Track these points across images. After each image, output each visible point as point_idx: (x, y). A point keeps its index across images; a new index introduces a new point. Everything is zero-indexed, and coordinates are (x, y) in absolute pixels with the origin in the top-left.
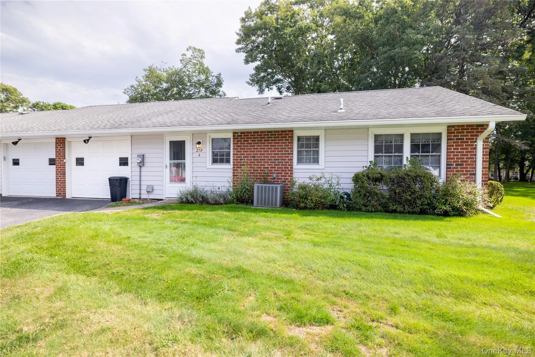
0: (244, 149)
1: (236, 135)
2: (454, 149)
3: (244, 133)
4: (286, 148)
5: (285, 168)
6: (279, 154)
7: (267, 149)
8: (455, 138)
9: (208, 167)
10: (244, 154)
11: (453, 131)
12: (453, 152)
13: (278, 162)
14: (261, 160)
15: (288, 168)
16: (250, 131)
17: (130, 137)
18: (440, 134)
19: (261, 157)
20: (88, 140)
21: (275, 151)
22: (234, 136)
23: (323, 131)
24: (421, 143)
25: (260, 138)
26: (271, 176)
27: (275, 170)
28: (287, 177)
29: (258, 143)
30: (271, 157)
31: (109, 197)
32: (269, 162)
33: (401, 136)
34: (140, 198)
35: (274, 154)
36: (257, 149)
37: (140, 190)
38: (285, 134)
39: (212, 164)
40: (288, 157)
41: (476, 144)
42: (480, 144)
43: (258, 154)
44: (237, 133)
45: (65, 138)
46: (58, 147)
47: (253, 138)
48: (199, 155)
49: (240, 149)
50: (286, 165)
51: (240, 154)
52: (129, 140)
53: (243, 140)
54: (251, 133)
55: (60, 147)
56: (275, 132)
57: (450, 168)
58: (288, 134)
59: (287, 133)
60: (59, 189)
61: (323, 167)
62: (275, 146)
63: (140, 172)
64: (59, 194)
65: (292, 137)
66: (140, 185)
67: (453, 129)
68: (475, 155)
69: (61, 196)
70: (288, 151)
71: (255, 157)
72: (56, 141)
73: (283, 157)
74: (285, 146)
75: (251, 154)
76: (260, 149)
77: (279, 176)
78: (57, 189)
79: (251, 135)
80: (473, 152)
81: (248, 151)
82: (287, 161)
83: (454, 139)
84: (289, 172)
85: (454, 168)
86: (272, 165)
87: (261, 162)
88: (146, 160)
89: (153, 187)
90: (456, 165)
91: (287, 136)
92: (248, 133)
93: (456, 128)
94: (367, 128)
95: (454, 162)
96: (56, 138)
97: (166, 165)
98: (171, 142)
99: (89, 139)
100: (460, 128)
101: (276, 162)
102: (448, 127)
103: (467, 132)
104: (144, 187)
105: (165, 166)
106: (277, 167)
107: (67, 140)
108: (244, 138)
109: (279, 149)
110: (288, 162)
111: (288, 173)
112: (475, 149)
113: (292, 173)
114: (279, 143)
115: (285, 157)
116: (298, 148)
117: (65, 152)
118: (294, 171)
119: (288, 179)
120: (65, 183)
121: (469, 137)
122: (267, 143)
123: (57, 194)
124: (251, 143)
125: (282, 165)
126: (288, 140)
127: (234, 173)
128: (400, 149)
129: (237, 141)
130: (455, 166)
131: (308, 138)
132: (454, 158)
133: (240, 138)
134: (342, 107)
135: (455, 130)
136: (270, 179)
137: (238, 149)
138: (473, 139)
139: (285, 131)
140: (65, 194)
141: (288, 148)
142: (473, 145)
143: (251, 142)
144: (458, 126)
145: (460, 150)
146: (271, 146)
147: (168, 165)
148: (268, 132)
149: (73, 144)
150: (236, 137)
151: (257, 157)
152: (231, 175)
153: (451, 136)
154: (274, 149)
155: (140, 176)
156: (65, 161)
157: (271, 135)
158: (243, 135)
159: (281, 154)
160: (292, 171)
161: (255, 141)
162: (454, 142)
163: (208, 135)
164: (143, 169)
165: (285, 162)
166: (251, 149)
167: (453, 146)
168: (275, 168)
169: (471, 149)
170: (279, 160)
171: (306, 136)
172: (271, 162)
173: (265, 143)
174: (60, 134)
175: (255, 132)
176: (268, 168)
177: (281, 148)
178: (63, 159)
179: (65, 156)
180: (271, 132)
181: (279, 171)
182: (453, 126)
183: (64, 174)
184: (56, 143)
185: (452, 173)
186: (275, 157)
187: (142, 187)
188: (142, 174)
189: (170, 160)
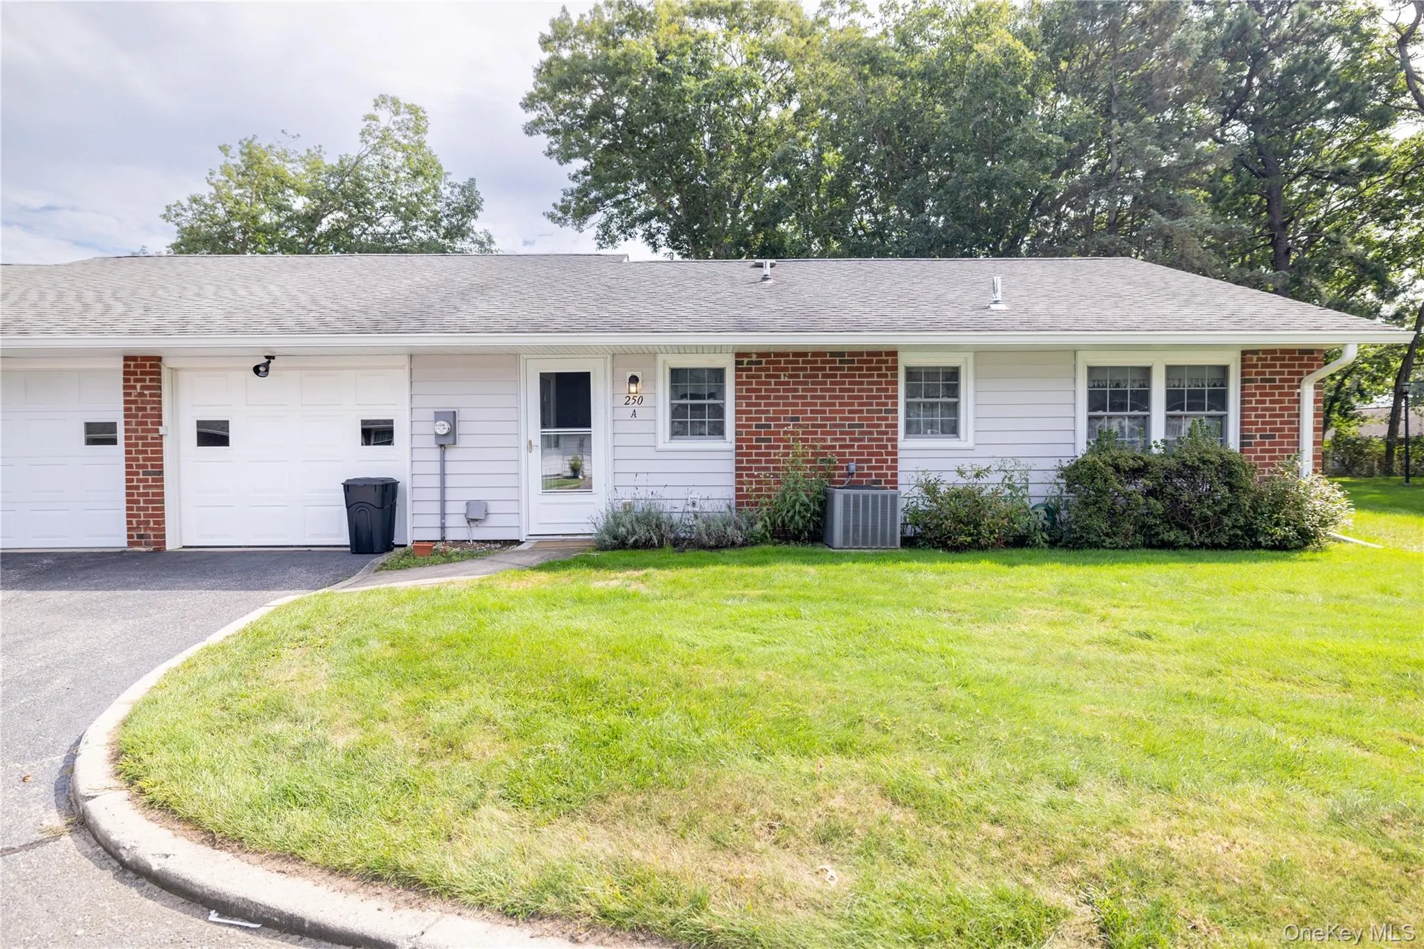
0: (768, 397)
1: (746, 360)
2: (1258, 402)
3: (767, 355)
4: (880, 397)
5: (877, 447)
6: (861, 412)
7: (831, 397)
8: (1259, 377)
9: (661, 446)
10: (768, 412)
11: (1254, 362)
12: (1256, 409)
13: (861, 433)
14: (813, 426)
15: (886, 447)
16: (782, 350)
17: (406, 360)
18: (1224, 369)
19: (816, 419)
20: (267, 366)
21: (852, 404)
22: (737, 363)
23: (971, 356)
24: (1186, 389)
25: (812, 369)
26: (842, 468)
27: (851, 454)
28: (884, 471)
29: (806, 383)
30: (841, 419)
31: (345, 539)
32: (835, 433)
33: (1146, 371)
34: (443, 540)
35: (850, 412)
36: (805, 397)
37: (443, 515)
38: (878, 362)
39: (671, 439)
40: (887, 419)
41: (1298, 391)
42: (1308, 393)
43: (805, 412)
44: (747, 355)
45: (160, 359)
46: (134, 387)
47: (793, 369)
48: (634, 414)
49: (757, 398)
50: (882, 440)
51: (757, 412)
52: (403, 367)
53: (763, 374)
54: (786, 355)
55: (143, 388)
56: (852, 354)
57: (1250, 444)
58: (886, 362)
59: (884, 358)
60: (139, 523)
61: (970, 444)
62: (853, 390)
63: (443, 462)
64: (140, 536)
65: (896, 368)
66: (443, 501)
67: (1255, 357)
68: (1298, 416)
69: (147, 544)
70: (886, 404)
71: (797, 419)
72: (126, 366)
73: (872, 419)
74: (878, 390)
75: (787, 412)
76: (813, 397)
77: (863, 468)
78: (129, 523)
79: (786, 362)
80: (1293, 409)
81: (778, 405)
82: (883, 429)
83: (1256, 381)
84: (889, 458)
85: (1257, 444)
86: (844, 439)
87: (816, 433)
88: (461, 428)
89: (486, 505)
90: (1261, 437)
91: (883, 366)
92: (777, 355)
93: (1261, 355)
94: (1074, 351)
95: (1257, 430)
96: (126, 358)
97: (530, 442)
98: (545, 378)
99: (269, 362)
100: (1269, 356)
101: (854, 433)
102: (1244, 353)
103: (1281, 366)
104: (456, 510)
105: (524, 444)
106: (856, 444)
107: (167, 364)
108: (768, 369)
109: (861, 397)
110: (887, 433)
111: (885, 461)
112: (1298, 401)
113: (895, 461)
114: (862, 383)
115: (879, 419)
116: (907, 397)
117: (160, 402)
118: (900, 454)
119: (886, 475)
120: (162, 502)
121: (1286, 377)
122: (832, 383)
123: (130, 536)
124: (787, 383)
125: (870, 440)
126: (886, 376)
127: (737, 462)
128: (1142, 399)
129: (747, 377)
130: (1259, 440)
131: (932, 373)
132: (1256, 423)
133: (756, 370)
134: (999, 296)
135: (1259, 359)
136: (840, 476)
137: (750, 398)
138: (1293, 380)
139: (879, 354)
140: (164, 536)
141: (886, 397)
142: (1293, 394)
143: (786, 379)
144: (1265, 352)
145: (1268, 405)
146: (841, 390)
147: (537, 441)
148: (833, 354)
149: (184, 377)
150: (745, 366)
151: (804, 419)
152: (730, 467)
153: (1250, 373)
154: (849, 397)
155: (443, 475)
156: (162, 430)
157: (841, 362)
158: (764, 360)
159: (868, 412)
160: (896, 454)
161: (798, 376)
162: (1256, 388)
163: (660, 358)
164: (451, 454)
165: (879, 433)
166: (787, 397)
167: (1254, 395)
168: (853, 446)
169: (1289, 402)
170: (861, 426)
171: (926, 368)
172: (842, 433)
173: (825, 383)
174: (144, 344)
175: (796, 354)
176: (834, 447)
177: (868, 397)
178: (153, 423)
179: (160, 416)
180: (842, 354)
181: (862, 454)
182: (1255, 352)
183: (159, 472)
184: (125, 373)
185: (1253, 455)
186: (853, 419)
187: (450, 508)
188: (450, 468)
189: (542, 428)
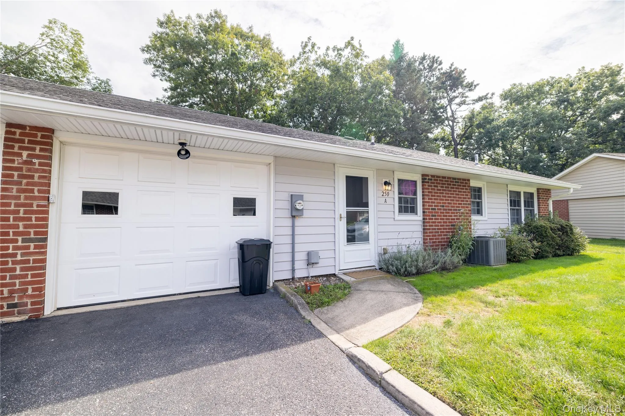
0: (435, 196)
1: (426, 178)
2: (542, 205)
4: (466, 198)
7: (453, 197)
9: (396, 218)
10: (435, 202)
12: (541, 208)
13: (462, 213)
14: (448, 210)
15: (468, 219)
16: (439, 175)
17: (272, 159)
18: (533, 195)
19: (449, 207)
21: (459, 201)
22: (423, 179)
23: (485, 183)
24: (527, 200)
25: (447, 184)
27: (459, 222)
29: (446, 190)
30: (456, 207)
32: (455, 213)
33: (520, 194)
34: (293, 279)
35: (459, 204)
37: (293, 261)
38: (465, 183)
39: (399, 214)
43: (446, 203)
44: (428, 175)
45: (52, 131)
46: (18, 155)
47: (442, 184)
48: (386, 201)
49: (431, 196)
50: (467, 216)
51: (432, 203)
53: (433, 185)
54: (440, 177)
56: (458, 179)
59: (467, 181)
61: (485, 218)
62: (459, 195)
63: (293, 227)
64: (14, 306)
65: (470, 186)
66: (293, 253)
68: (548, 210)
69: (23, 313)
70: (468, 201)
71: (444, 206)
73: (464, 207)
74: (466, 195)
75: (440, 203)
76: (448, 197)
79: (440, 180)
81: (438, 199)
83: (541, 198)
86: (457, 216)
87: (449, 213)
89: (318, 253)
91: (467, 185)
92: (437, 177)
94: (507, 184)
96: (9, 125)
97: (341, 215)
98: (348, 178)
101: (460, 213)
104: (301, 257)
105: (337, 216)
107: (61, 136)
108: (434, 183)
110: (468, 213)
114: (461, 192)
117: (48, 172)
120: (44, 269)
122: (453, 191)
124: (440, 190)
125: (464, 216)
126: (467, 189)
127: (424, 226)
128: (520, 203)
129: (427, 186)
132: (542, 212)
133: (431, 183)
137: (429, 196)
140: (42, 303)
141: (468, 198)
142: (547, 203)
143: (440, 188)
146: (456, 194)
147: (344, 215)
148: (453, 178)
149: (70, 151)
150: (426, 180)
151: (446, 206)
155: (293, 235)
157: (455, 182)
158: (434, 178)
159: (463, 204)
160: (471, 222)
161: (443, 187)
162: (541, 201)
163: (396, 173)
164: (299, 222)
166: (440, 196)
168: (459, 219)
169: (547, 206)
170: (462, 210)
173: (451, 191)
175: (443, 177)
176: (454, 219)
177: (463, 198)
179: (47, 185)
183: (42, 239)
186: (459, 207)
187: (298, 256)
188: (298, 231)
189: (347, 207)
